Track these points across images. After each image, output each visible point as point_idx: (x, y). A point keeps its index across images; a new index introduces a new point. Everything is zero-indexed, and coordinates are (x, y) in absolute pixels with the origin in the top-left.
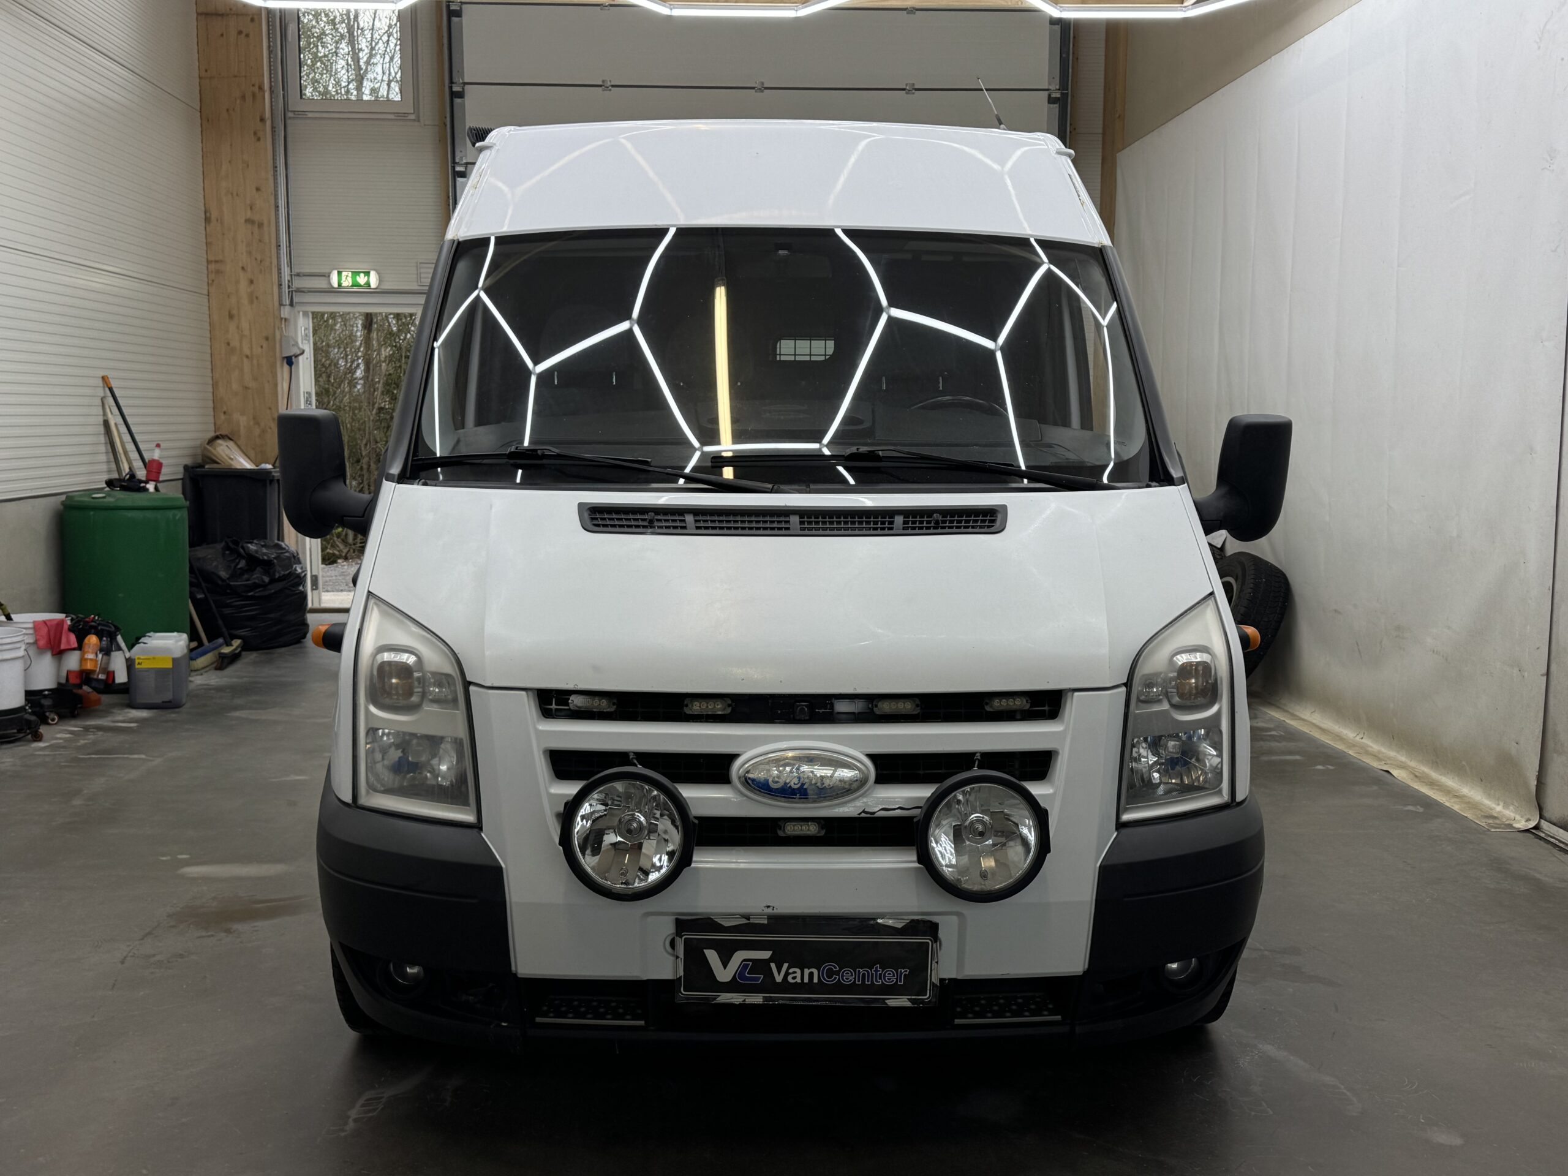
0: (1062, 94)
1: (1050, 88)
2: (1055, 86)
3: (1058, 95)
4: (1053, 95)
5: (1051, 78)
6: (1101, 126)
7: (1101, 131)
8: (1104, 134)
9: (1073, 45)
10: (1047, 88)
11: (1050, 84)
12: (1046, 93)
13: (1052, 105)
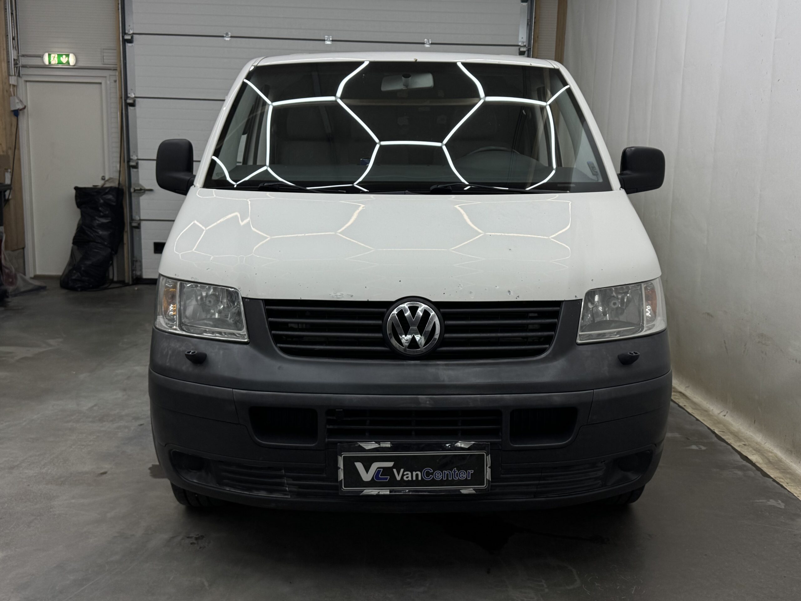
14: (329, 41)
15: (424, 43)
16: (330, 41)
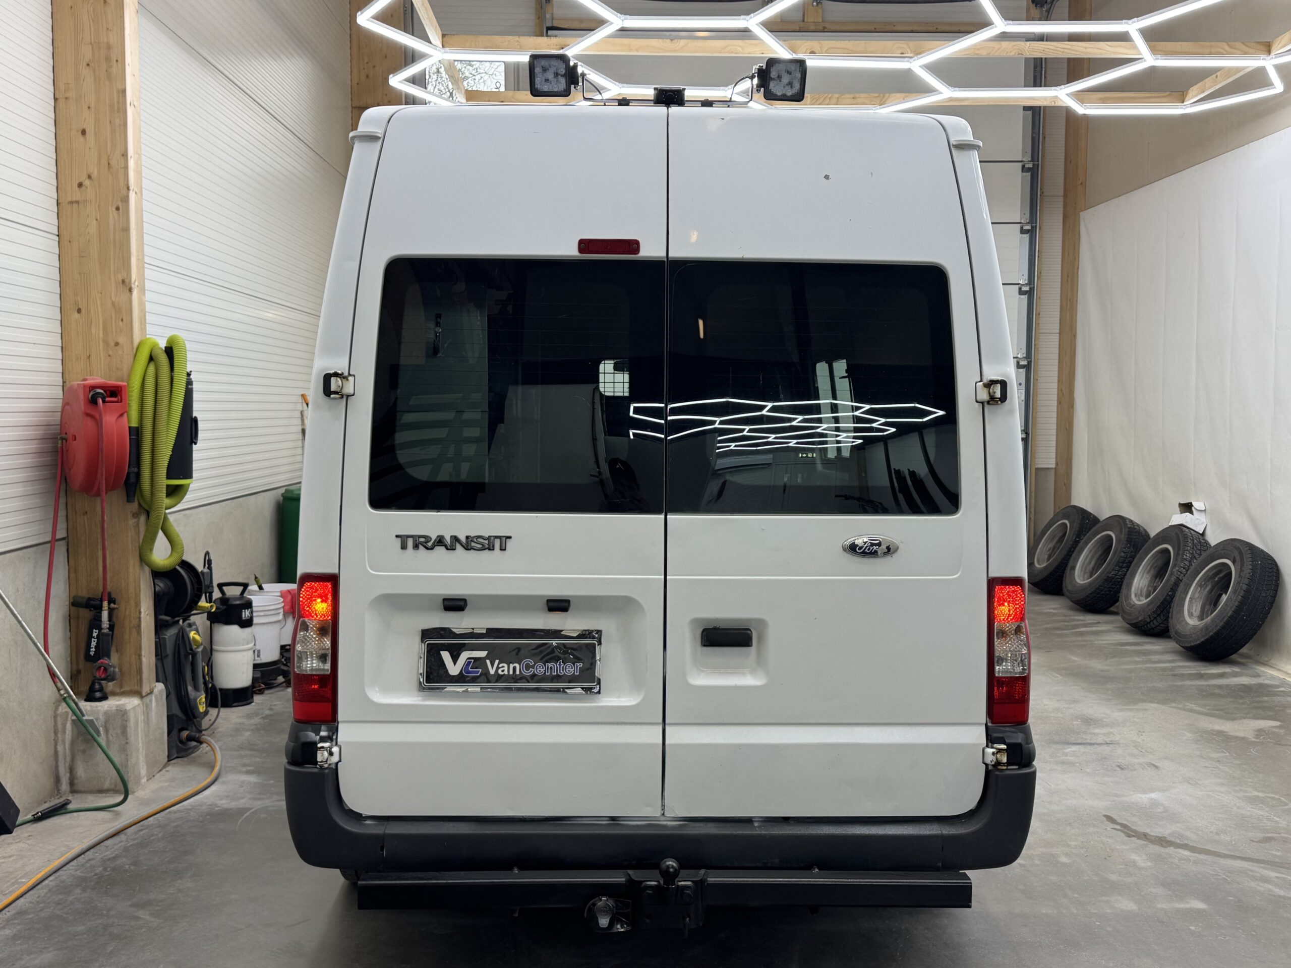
0: (1034, 165)
1: (1024, 160)
2: (1028, 158)
3: (1030, 166)
4: (1027, 166)
5: (1024, 153)
6: (1062, 190)
7: (1062, 194)
8: (1065, 196)
9: (1043, 127)
10: (1021, 160)
11: (1023, 157)
12: (1020, 164)
13: (1025, 174)
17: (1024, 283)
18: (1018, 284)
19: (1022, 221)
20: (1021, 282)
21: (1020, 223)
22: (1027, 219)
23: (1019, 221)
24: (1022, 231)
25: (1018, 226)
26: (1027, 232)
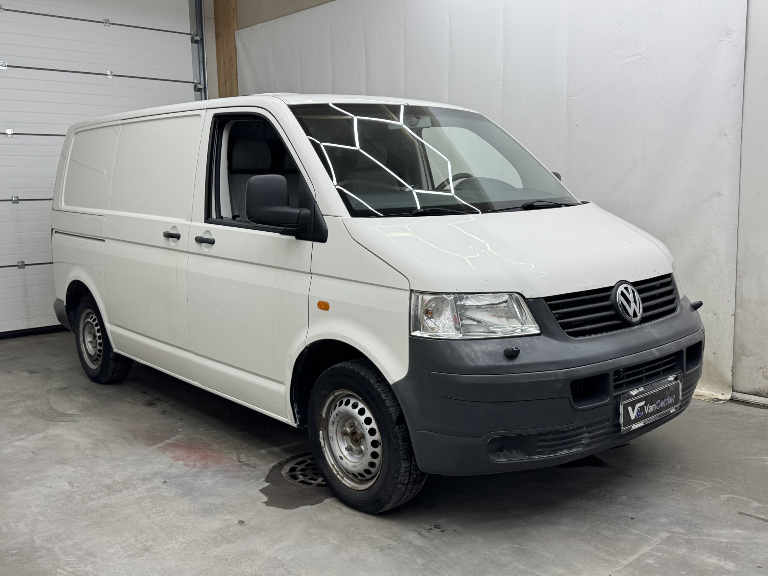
14: (4, 66)
15: (107, 75)
16: (6, 66)
17: (197, 83)
18: (193, 83)
19: (192, 33)
20: (195, 81)
21: (190, 34)
22: (195, 32)
23: (189, 32)
24: (193, 41)
25: (189, 36)
26: (196, 42)
